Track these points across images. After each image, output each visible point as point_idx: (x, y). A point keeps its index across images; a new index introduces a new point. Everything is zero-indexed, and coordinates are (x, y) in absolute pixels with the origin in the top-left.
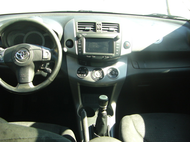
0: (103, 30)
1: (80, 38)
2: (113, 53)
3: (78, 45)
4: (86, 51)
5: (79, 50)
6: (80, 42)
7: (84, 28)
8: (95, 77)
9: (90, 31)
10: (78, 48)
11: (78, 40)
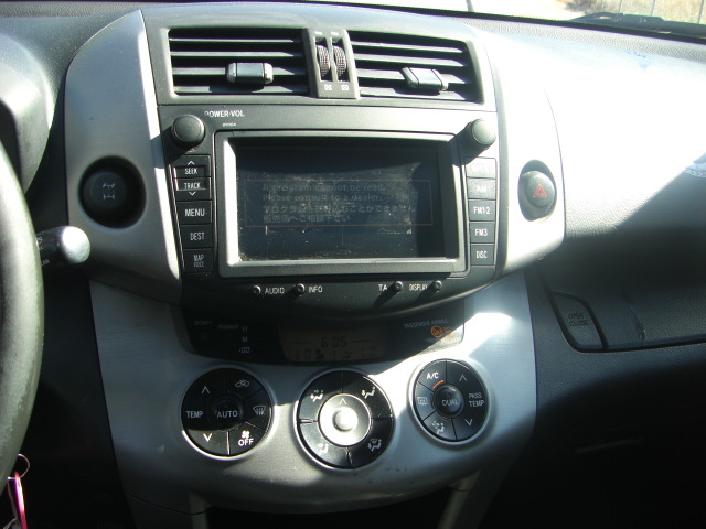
0: (363, 82)
1: (196, 143)
2: (455, 255)
3: (180, 201)
4: (246, 248)
5: (193, 236)
6: (191, 178)
7: (220, 71)
8: (322, 450)
9: (266, 90)
10: (183, 226)
11: (178, 162)
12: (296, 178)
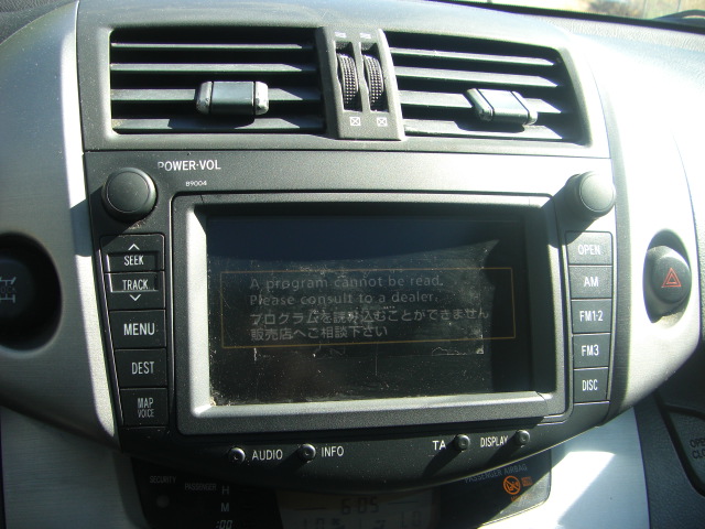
0: (410, 112)
1: (143, 215)
2: (551, 388)
3: (114, 310)
4: (226, 383)
5: (137, 368)
6: (134, 273)
7: (185, 95)
9: (258, 124)
10: (120, 351)
11: (113, 246)
12: (302, 269)
